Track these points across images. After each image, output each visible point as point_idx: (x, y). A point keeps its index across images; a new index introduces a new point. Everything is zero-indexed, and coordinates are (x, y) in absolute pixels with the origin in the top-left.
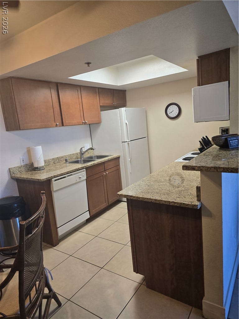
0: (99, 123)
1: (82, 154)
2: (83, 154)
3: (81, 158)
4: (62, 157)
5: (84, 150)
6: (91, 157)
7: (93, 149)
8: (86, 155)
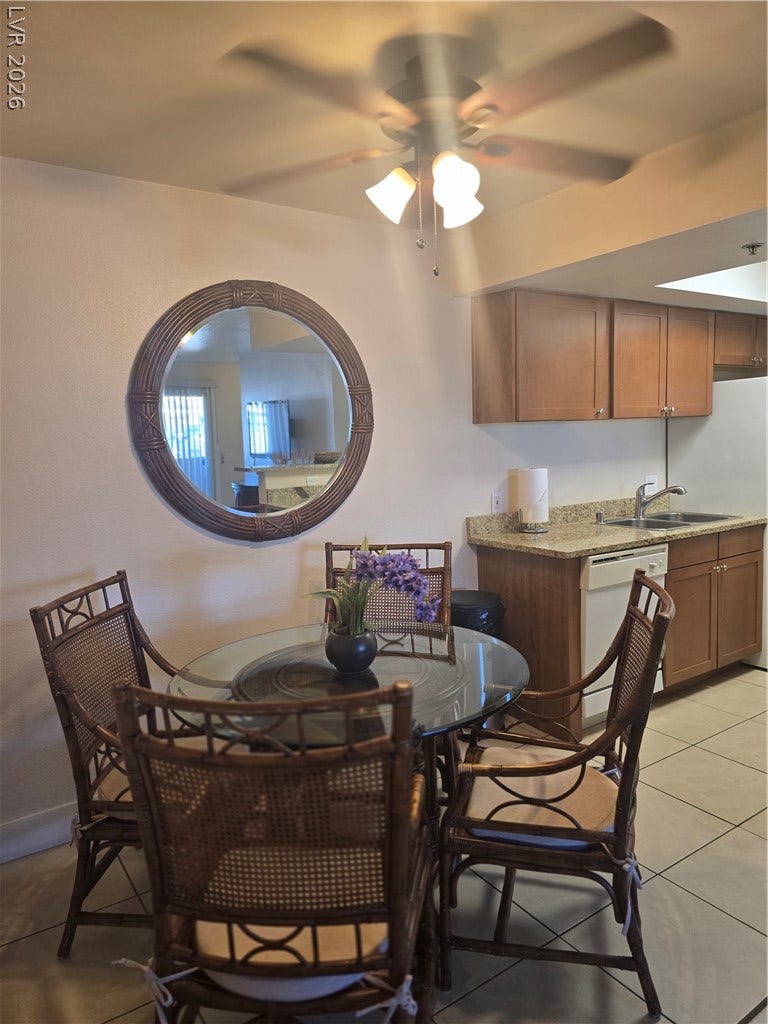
0: (700, 415)
1: (641, 502)
2: (645, 504)
3: (639, 514)
4: (586, 507)
5: (649, 492)
6: (666, 517)
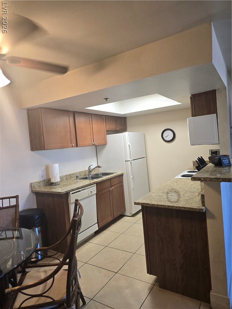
0: (104, 144)
1: (90, 171)
2: (91, 171)
3: (90, 175)
4: (73, 174)
5: (92, 168)
6: (97, 175)
7: (100, 167)
8: (93, 173)
